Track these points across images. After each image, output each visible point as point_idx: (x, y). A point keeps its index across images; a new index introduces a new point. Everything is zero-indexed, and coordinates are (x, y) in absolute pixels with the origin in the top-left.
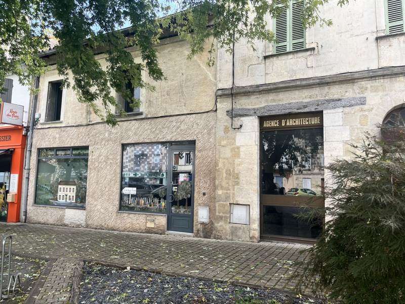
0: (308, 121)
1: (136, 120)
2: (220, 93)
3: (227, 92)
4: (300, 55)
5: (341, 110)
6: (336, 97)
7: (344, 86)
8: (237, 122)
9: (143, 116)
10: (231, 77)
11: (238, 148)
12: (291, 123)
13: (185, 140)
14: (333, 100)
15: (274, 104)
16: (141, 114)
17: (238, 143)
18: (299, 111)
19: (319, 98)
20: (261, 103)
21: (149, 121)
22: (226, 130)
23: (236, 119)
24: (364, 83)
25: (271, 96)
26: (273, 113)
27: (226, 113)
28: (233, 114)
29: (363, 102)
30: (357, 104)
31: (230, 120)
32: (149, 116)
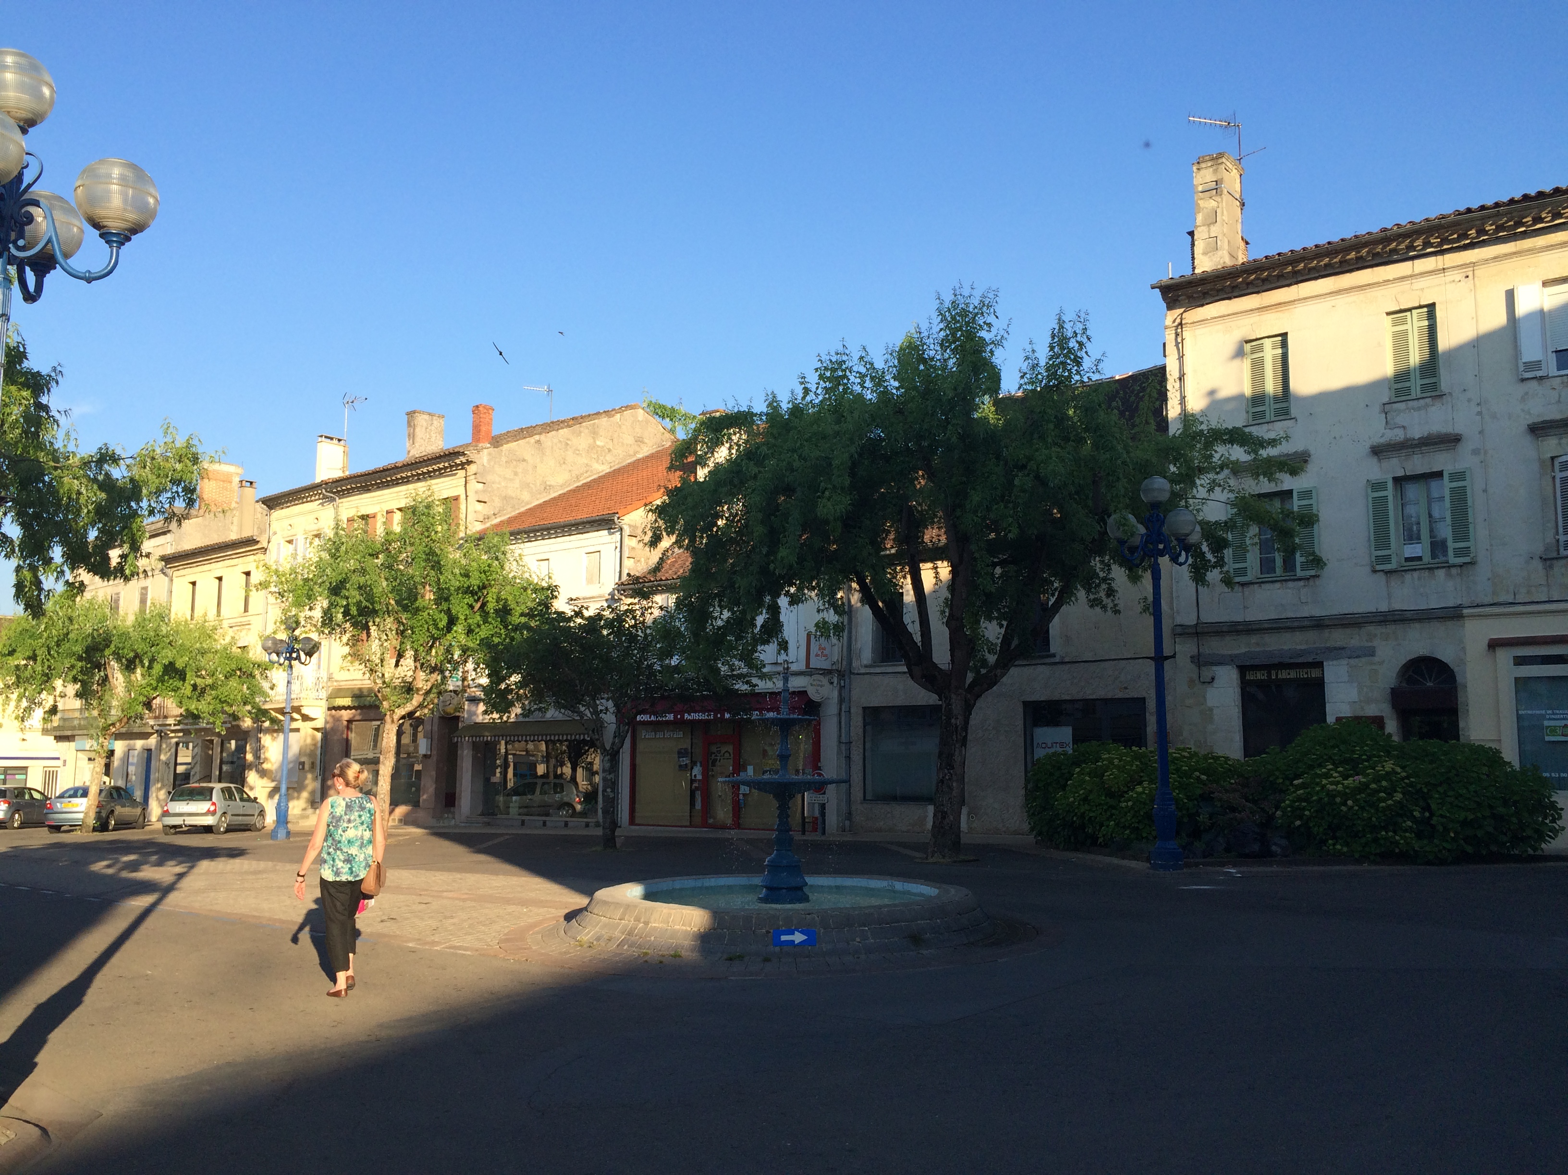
0: (1307, 673)
1: (1044, 664)
2: (1179, 630)
3: (1190, 630)
4: (1290, 584)
5: (1345, 662)
6: (1339, 644)
7: (1348, 631)
8: (1207, 673)
9: (1057, 659)
10: (1196, 609)
11: (1211, 709)
12: (1283, 675)
13: (1128, 697)
14: (1335, 649)
15: (1258, 649)
16: (1054, 655)
17: (1210, 703)
18: (1292, 661)
19: (1317, 645)
20: (1241, 646)
21: (1067, 667)
22: (1191, 682)
23: (1203, 668)
24: (1371, 628)
25: (1254, 639)
26: (1257, 662)
27: (1189, 660)
28: (1199, 661)
29: (1371, 652)
30: (1365, 655)
31: (1196, 669)
32: (1067, 660)
